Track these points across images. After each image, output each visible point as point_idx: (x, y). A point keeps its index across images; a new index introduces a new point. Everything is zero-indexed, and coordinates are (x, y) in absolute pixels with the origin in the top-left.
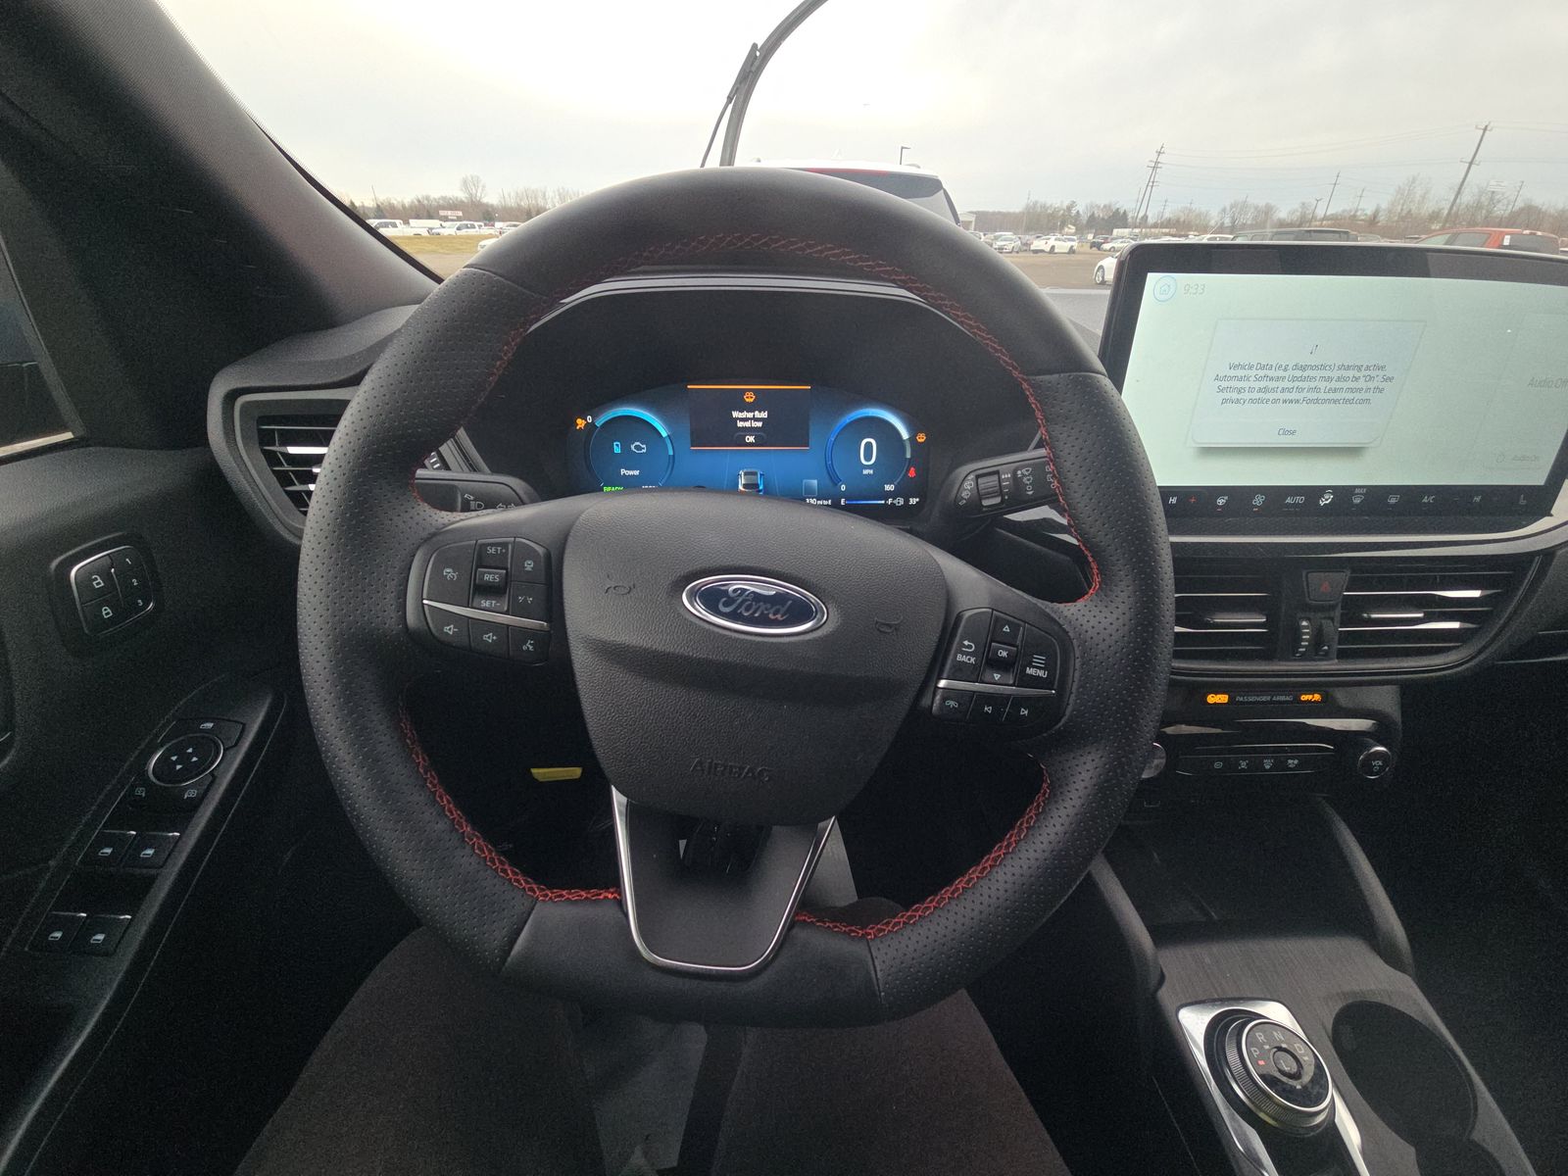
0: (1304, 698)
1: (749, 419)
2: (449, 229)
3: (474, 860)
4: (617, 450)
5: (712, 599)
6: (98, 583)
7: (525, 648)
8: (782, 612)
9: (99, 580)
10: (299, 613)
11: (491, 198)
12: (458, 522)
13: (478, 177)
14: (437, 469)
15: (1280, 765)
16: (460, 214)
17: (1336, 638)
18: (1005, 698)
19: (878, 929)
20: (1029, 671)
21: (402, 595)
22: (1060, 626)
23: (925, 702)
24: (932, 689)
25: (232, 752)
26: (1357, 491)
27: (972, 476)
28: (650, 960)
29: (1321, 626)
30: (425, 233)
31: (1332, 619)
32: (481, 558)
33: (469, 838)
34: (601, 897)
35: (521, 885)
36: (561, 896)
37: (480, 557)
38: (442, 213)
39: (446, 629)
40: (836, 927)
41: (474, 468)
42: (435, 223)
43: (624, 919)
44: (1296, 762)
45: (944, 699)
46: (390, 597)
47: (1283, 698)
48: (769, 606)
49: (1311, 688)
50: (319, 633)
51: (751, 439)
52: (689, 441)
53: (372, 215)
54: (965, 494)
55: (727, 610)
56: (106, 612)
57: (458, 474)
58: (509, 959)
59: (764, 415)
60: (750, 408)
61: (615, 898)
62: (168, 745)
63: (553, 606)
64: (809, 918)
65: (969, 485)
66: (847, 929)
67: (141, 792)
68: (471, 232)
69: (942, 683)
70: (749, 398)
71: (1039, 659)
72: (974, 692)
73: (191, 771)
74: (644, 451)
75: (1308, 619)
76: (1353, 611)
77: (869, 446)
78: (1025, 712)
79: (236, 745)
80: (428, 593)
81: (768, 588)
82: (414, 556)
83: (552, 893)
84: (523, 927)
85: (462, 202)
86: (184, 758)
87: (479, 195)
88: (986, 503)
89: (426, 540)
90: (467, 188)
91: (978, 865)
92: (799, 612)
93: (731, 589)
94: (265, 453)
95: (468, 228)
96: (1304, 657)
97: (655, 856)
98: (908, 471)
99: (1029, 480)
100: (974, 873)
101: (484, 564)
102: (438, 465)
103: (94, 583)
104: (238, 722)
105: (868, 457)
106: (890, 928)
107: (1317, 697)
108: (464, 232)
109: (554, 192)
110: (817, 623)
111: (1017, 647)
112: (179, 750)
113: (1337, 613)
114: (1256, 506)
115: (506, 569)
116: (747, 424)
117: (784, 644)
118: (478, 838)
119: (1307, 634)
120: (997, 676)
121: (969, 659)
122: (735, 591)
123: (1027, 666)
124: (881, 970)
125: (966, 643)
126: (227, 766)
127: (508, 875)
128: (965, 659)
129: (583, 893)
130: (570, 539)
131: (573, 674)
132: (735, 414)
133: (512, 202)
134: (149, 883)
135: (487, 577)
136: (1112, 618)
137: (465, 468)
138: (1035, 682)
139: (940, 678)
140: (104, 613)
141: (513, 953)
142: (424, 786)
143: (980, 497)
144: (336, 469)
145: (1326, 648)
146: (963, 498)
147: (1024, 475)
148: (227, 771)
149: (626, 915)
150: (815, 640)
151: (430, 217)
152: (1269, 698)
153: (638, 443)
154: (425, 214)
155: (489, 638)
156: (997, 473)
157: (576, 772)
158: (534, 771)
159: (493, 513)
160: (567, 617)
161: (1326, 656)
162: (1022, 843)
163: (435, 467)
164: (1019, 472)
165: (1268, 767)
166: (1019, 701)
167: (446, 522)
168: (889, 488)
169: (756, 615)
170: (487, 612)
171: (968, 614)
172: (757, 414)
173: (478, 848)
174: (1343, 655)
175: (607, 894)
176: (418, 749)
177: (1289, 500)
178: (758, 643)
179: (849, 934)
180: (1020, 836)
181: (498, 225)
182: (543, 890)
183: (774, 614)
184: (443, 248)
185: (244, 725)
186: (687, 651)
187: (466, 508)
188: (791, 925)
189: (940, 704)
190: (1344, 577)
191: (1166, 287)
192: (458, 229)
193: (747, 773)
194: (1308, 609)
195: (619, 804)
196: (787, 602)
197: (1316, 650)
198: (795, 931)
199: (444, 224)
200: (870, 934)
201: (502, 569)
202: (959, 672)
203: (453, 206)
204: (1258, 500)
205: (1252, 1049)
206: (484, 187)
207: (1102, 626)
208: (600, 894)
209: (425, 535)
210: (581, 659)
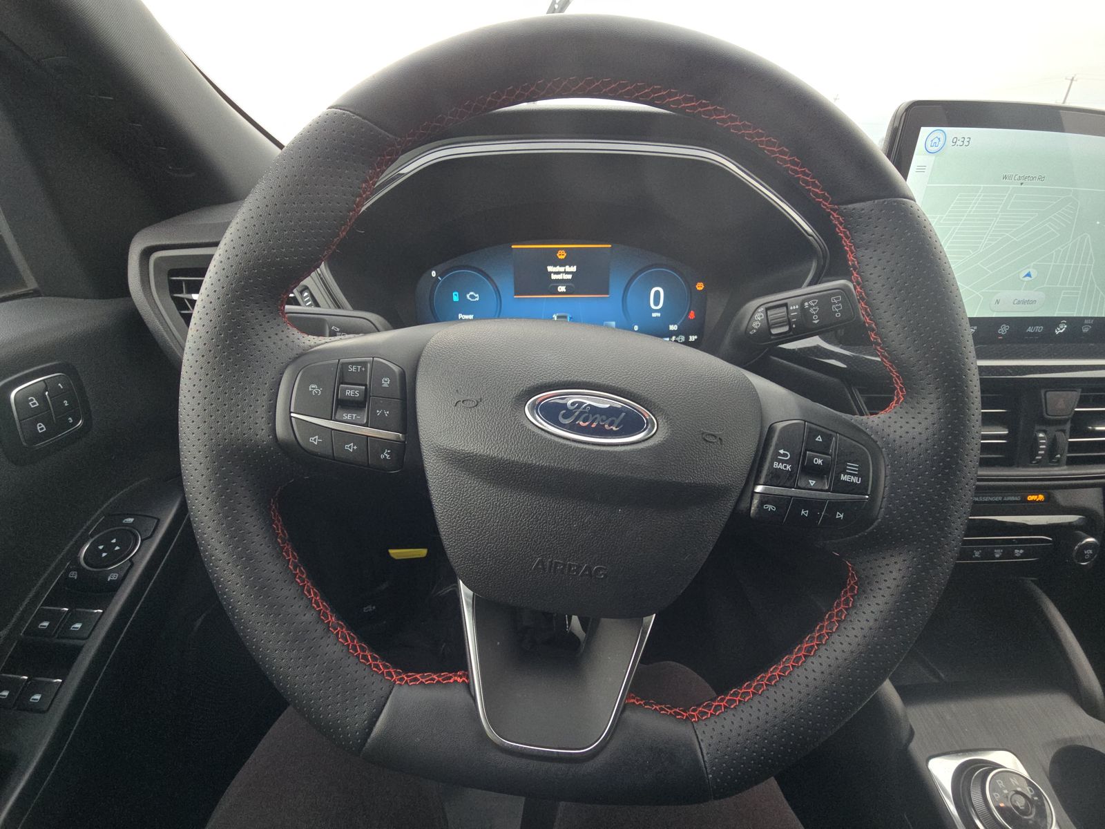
0: (1031, 498)
1: (561, 273)
3: (338, 648)
4: (456, 298)
5: (551, 412)
6: (34, 403)
7: (382, 457)
8: (617, 422)
9: (35, 401)
10: (180, 425)
12: (322, 344)
14: (309, 306)
15: (1008, 554)
17: (1067, 448)
18: (821, 502)
19: (701, 712)
20: (844, 478)
21: (273, 408)
22: (869, 436)
23: (744, 505)
24: (750, 494)
25: (147, 542)
26: (1086, 322)
27: (762, 309)
28: (497, 742)
29: (1055, 436)
31: (1064, 431)
32: (343, 375)
33: (333, 628)
34: (451, 681)
35: (380, 669)
36: (416, 679)
37: (342, 372)
39: (311, 439)
40: (662, 709)
41: (338, 306)
43: (472, 701)
44: (1022, 551)
45: (762, 503)
46: (262, 411)
47: (1013, 498)
48: (604, 417)
49: (1036, 490)
50: (197, 443)
51: (562, 289)
52: (513, 292)
54: (756, 325)
55: (567, 422)
56: (41, 428)
57: (326, 309)
58: (369, 740)
59: (574, 269)
60: (562, 263)
61: (464, 681)
62: (96, 537)
63: (407, 419)
64: (637, 700)
65: (760, 316)
66: (672, 711)
67: (74, 575)
69: (759, 489)
70: (562, 255)
71: (853, 467)
72: (792, 497)
73: (115, 558)
74: (477, 299)
75: (1045, 432)
76: (1080, 424)
77: (657, 294)
78: (840, 516)
79: (151, 536)
80: (295, 408)
81: (603, 402)
82: (282, 374)
83: (408, 677)
84: (382, 710)
86: (109, 548)
88: (774, 331)
89: (295, 359)
91: (791, 653)
92: (632, 424)
93: (570, 402)
94: (174, 299)
96: (1040, 464)
97: (498, 643)
98: (689, 313)
99: (815, 310)
100: (787, 660)
101: (347, 381)
102: (310, 303)
103: (30, 403)
104: (155, 518)
105: (657, 302)
106: (711, 711)
107: (1041, 497)
110: (648, 434)
111: (831, 455)
112: (105, 540)
113: (1068, 426)
114: (1001, 335)
115: (366, 385)
116: (559, 277)
117: (620, 452)
118: (342, 628)
119: (1043, 444)
120: (812, 483)
121: (785, 467)
122: (573, 404)
123: (841, 473)
124: (708, 753)
125: (782, 451)
126: (144, 553)
127: (368, 661)
128: (781, 466)
129: (435, 677)
130: (422, 359)
131: (425, 481)
132: (550, 269)
134: (77, 650)
135: (348, 393)
136: (919, 429)
137: (332, 306)
138: (849, 488)
139: (756, 484)
140: (39, 428)
141: (373, 735)
142: (293, 581)
143: (770, 327)
144: (212, 294)
145: (1059, 456)
146: (753, 328)
147: (810, 306)
148: (143, 557)
149: (474, 699)
150: (649, 449)
152: (1000, 498)
153: (472, 293)
155: (350, 447)
156: (786, 305)
157: (423, 552)
158: (391, 551)
159: (355, 337)
160: (420, 428)
161: (1058, 463)
162: (835, 636)
163: (308, 304)
164: (806, 304)
165: (997, 556)
166: (835, 506)
167: (312, 344)
168: (673, 328)
169: (593, 426)
170: (349, 424)
171: (780, 426)
172: (568, 269)
173: (342, 637)
174: (1072, 462)
175: (456, 678)
176: (288, 547)
177: (1030, 330)
178: (596, 451)
179: (675, 716)
180: (831, 629)
182: (400, 674)
183: (610, 425)
185: (159, 520)
186: (533, 460)
187: (333, 334)
188: (623, 708)
189: (758, 507)
190: (1075, 395)
191: (936, 140)
193: (584, 571)
194: (1046, 422)
195: (466, 595)
196: (621, 414)
197: (1051, 458)
198: (628, 713)
200: (693, 716)
201: (362, 385)
202: (775, 478)
204: (1004, 330)
205: (994, 794)
207: (910, 435)
208: (450, 678)
209: (293, 355)
210: (434, 469)
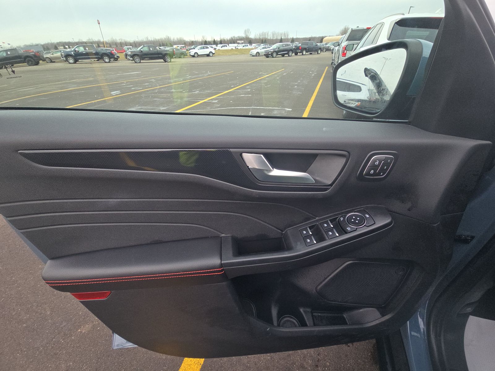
2: (240, 47)
11: (252, 36)
13: (249, 29)
16: (243, 41)
25: (366, 227)
30: (234, 48)
38: (238, 42)
42: (236, 45)
53: (219, 43)
56: (372, 172)
62: (356, 213)
67: (342, 219)
68: (247, 47)
73: (354, 223)
79: (369, 226)
85: (243, 38)
86: (356, 219)
87: (249, 35)
90: (245, 33)
95: (246, 46)
103: (376, 163)
104: (375, 222)
108: (244, 48)
109: (271, 33)
112: (357, 216)
133: (258, 37)
134: (325, 240)
148: (360, 231)
151: (234, 43)
154: (233, 42)
181: (253, 45)
184: (239, 53)
192: (243, 47)
199: (238, 45)
203: (241, 39)
206: (250, 32)
